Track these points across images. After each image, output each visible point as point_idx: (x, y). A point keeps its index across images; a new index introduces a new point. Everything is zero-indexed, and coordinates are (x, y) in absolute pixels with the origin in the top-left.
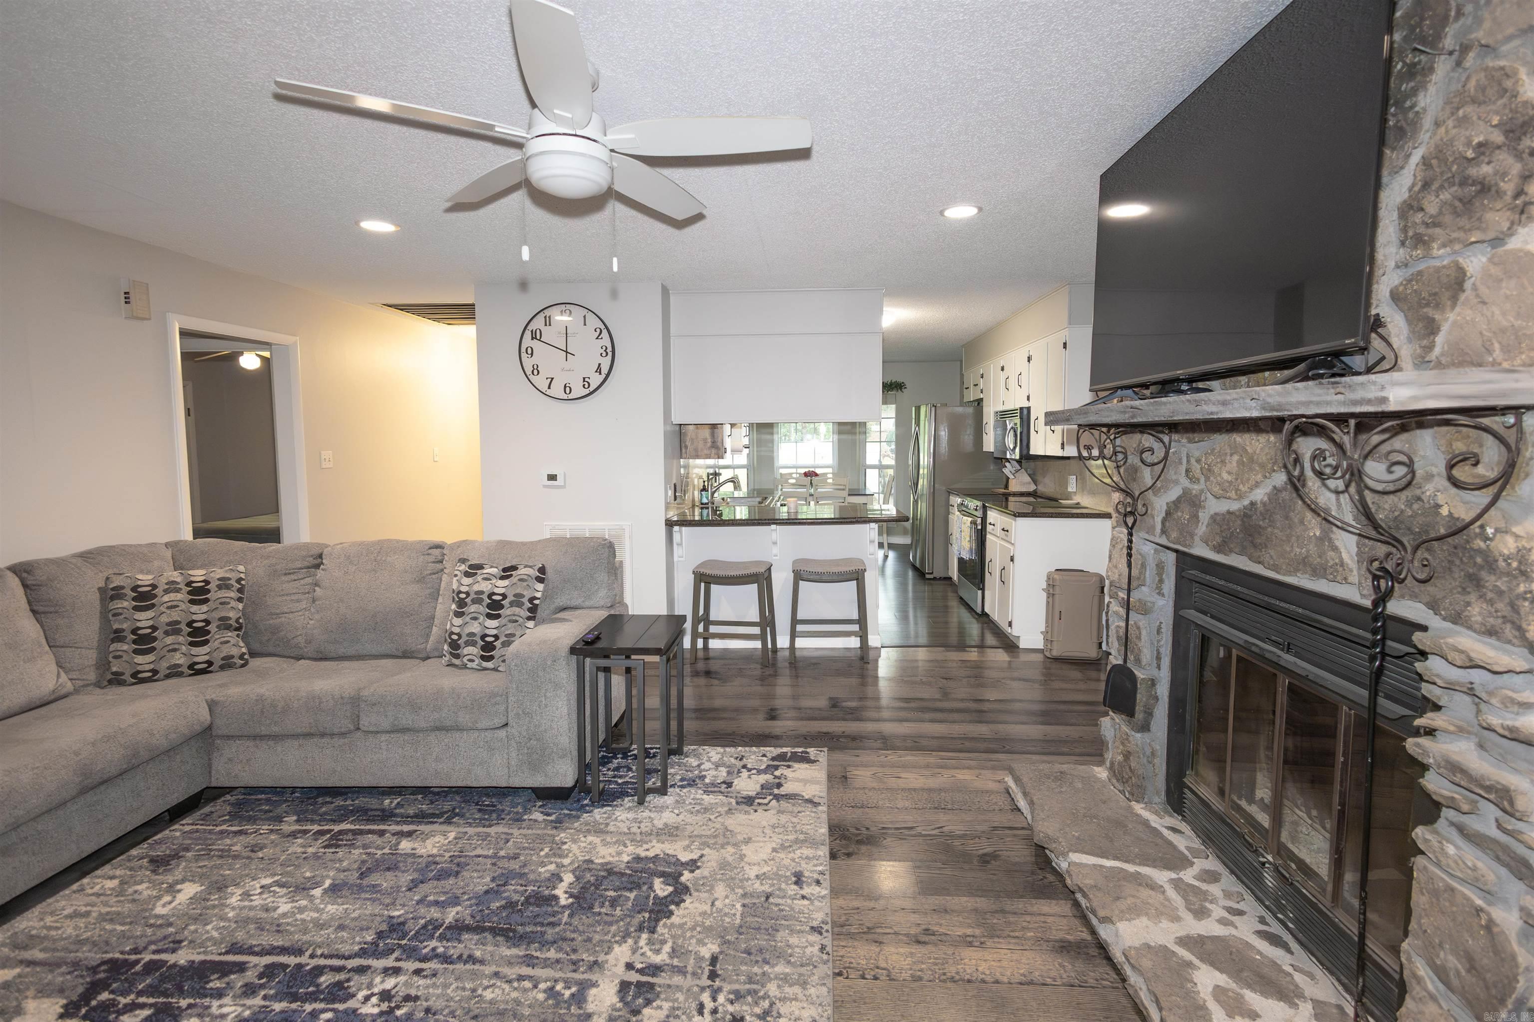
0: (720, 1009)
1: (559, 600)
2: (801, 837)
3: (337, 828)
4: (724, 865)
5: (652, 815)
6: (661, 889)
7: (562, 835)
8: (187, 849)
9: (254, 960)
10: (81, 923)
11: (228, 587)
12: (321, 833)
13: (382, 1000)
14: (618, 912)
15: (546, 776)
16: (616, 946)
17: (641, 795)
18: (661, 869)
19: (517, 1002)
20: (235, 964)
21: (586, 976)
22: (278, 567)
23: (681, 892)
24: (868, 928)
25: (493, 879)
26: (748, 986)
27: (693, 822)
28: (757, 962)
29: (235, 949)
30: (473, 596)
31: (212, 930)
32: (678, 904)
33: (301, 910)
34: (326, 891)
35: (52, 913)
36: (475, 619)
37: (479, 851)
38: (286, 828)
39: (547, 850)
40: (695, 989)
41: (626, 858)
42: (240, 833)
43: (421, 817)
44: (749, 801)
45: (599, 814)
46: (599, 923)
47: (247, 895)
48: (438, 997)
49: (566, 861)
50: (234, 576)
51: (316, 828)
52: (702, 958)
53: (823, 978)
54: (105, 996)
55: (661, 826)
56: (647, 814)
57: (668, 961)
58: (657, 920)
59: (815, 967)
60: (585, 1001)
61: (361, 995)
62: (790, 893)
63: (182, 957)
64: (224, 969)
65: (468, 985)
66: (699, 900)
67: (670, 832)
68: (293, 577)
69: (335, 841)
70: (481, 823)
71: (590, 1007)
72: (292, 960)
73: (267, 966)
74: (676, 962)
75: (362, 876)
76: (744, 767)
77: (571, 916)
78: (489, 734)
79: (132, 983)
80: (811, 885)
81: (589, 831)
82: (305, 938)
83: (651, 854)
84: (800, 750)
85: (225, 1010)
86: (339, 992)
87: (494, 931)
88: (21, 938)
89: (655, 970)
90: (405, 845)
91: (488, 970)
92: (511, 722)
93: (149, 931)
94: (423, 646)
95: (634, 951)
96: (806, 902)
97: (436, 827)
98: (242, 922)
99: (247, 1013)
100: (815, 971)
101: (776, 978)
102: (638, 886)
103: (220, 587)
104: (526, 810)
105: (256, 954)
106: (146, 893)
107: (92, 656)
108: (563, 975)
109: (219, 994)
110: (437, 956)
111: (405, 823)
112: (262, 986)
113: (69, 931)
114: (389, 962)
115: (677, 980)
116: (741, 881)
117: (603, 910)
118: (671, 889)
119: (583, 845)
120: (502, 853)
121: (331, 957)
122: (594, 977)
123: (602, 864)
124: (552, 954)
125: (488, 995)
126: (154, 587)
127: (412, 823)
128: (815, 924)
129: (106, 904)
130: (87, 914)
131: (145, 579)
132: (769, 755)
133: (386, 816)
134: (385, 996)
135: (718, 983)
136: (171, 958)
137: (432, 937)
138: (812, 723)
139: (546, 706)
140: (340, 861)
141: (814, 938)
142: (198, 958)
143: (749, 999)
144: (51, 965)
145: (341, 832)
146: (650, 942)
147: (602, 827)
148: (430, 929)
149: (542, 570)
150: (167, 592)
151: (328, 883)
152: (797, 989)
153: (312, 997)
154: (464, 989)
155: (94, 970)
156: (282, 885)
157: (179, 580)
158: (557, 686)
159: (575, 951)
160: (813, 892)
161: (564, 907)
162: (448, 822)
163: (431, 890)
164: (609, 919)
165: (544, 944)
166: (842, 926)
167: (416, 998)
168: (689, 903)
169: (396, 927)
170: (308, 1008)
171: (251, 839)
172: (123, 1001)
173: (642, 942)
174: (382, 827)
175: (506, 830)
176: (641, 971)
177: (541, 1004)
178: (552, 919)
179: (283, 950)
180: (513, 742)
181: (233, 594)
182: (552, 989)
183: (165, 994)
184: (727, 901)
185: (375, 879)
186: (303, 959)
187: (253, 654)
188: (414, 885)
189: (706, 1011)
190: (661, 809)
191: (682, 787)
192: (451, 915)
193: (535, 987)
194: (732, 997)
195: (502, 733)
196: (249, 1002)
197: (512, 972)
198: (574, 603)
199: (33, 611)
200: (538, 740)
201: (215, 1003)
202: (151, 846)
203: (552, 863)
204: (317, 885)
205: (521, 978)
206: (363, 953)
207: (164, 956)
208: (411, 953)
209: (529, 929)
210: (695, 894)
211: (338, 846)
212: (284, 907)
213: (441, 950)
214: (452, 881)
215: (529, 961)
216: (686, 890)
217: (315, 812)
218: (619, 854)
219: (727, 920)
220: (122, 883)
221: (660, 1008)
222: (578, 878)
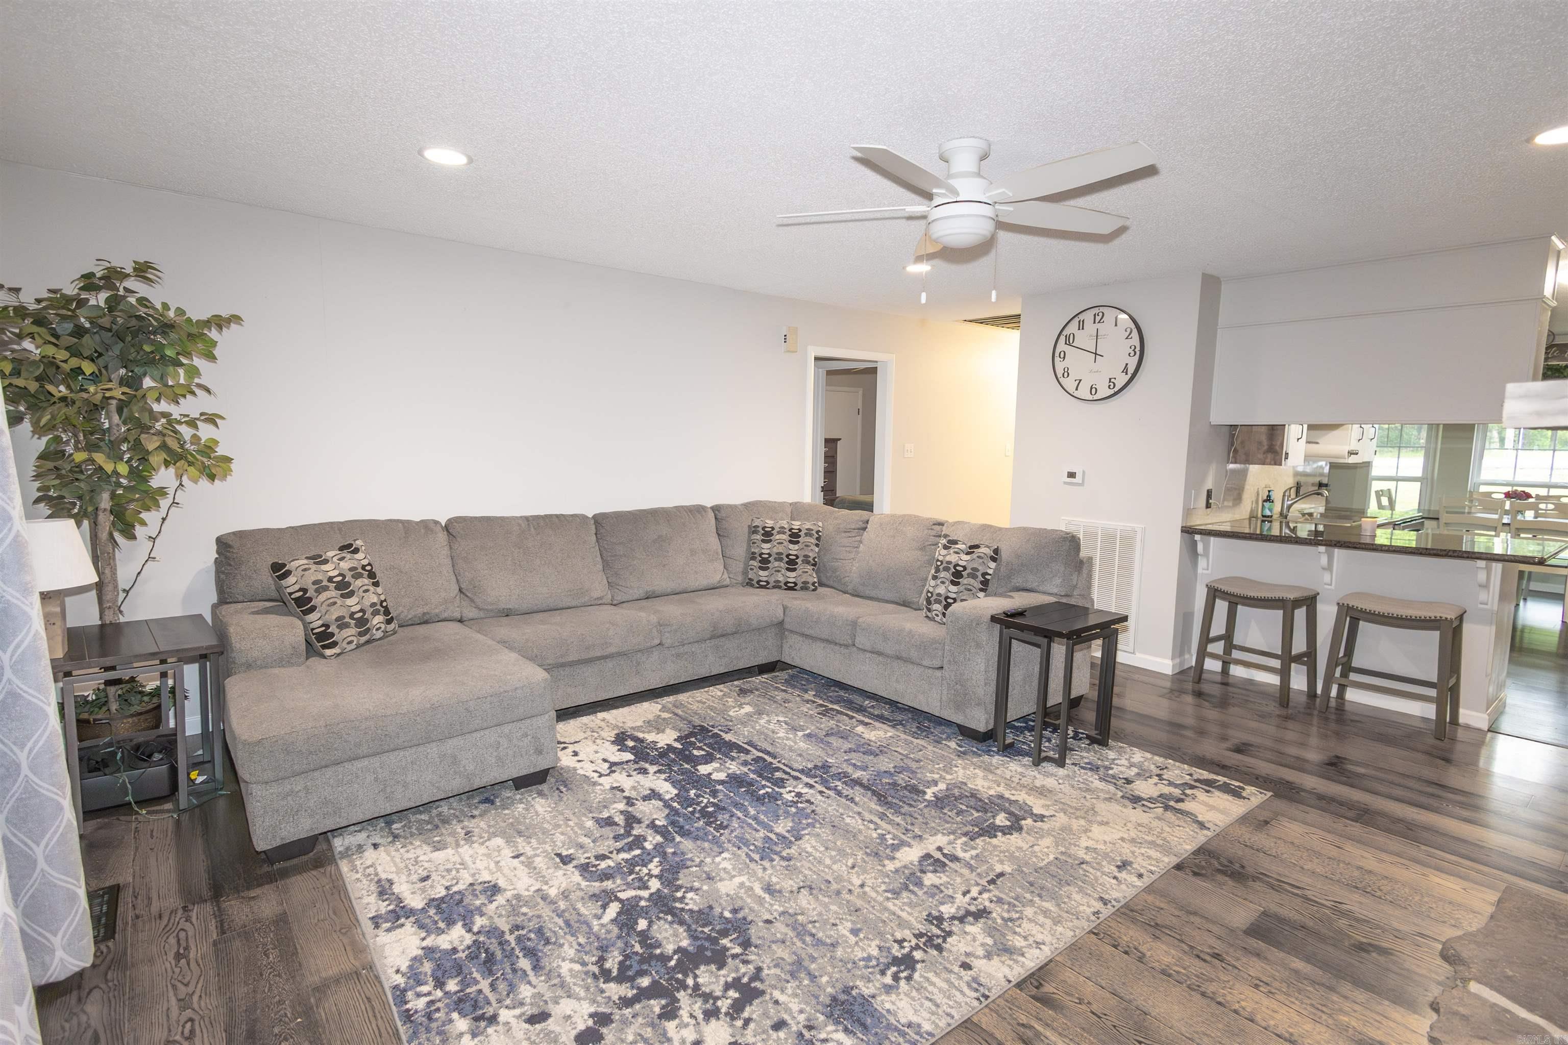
0: (979, 900)
1: (1015, 581)
2: (1160, 842)
3: (831, 706)
4: (1066, 829)
5: (1038, 776)
6: (1001, 820)
7: (960, 762)
8: (757, 690)
9: (755, 751)
10: (700, 705)
11: (811, 535)
12: (821, 705)
13: (796, 796)
14: (958, 819)
15: (966, 717)
16: (940, 835)
17: (1038, 760)
18: (1012, 809)
19: (860, 831)
20: (746, 749)
21: (909, 840)
22: (841, 526)
23: (1015, 827)
24: (1157, 924)
25: (895, 767)
26: (1012, 900)
27: (1068, 793)
28: (1033, 892)
29: (750, 743)
30: (945, 565)
31: (746, 731)
32: (1004, 834)
33: (788, 739)
34: (804, 735)
35: (693, 698)
36: (943, 583)
37: (899, 749)
38: (806, 697)
39: (941, 765)
40: (973, 882)
41: (992, 792)
42: (784, 691)
43: (881, 718)
44: (1136, 800)
45: (996, 759)
46: (940, 818)
47: (769, 722)
48: (822, 808)
49: (948, 777)
50: (815, 528)
51: (821, 702)
52: (993, 870)
53: (1078, 928)
54: (693, 739)
55: (1038, 785)
56: (1036, 773)
57: (967, 859)
58: (981, 835)
59: (1078, 918)
60: (898, 850)
61: (788, 789)
62: (1106, 870)
63: (727, 737)
64: (741, 750)
65: (841, 810)
66: (1024, 840)
67: (1042, 792)
68: (848, 534)
69: (826, 712)
70: (914, 735)
71: (898, 855)
72: (769, 759)
73: (758, 757)
74: (972, 862)
75: (827, 735)
76: (1159, 775)
77: (926, 806)
78: (930, 671)
79: (704, 738)
80: (1131, 874)
81: (980, 767)
82: (781, 752)
83: (1013, 798)
84: (1237, 784)
85: (731, 767)
86: (781, 783)
87: (874, 793)
88: (678, 703)
89: (955, 858)
90: (860, 729)
91: (856, 809)
92: (945, 667)
93: (722, 720)
94: (917, 600)
95: (950, 843)
96: (1114, 881)
97: (885, 727)
98: (760, 733)
99: (738, 772)
100: (1075, 921)
101: (1038, 908)
102: (986, 811)
103: (806, 534)
104: (949, 738)
105: (756, 749)
106: (730, 703)
107: (740, 567)
108: (895, 831)
109: (733, 759)
110: (835, 790)
111: (868, 717)
112: (751, 764)
113: (695, 707)
114: (811, 781)
115: (965, 871)
116: (1070, 843)
117: (950, 813)
118: (1008, 823)
119: (968, 772)
120: (912, 756)
121: (787, 766)
122: (912, 842)
123: (971, 789)
124: (898, 819)
125: (848, 820)
126: (773, 528)
127: (872, 719)
128: (1106, 897)
129: (713, 701)
130: (705, 703)
131: (770, 523)
132: (1195, 777)
133: (861, 710)
134: (799, 795)
135: (991, 887)
136: (724, 735)
137: (840, 780)
138: (1286, 770)
139: (969, 660)
140: (821, 723)
141: (1098, 905)
142: (734, 740)
143: (1006, 907)
144: (682, 719)
145: (832, 709)
146: (965, 844)
147: (992, 768)
148: (843, 776)
149: (996, 551)
150: (779, 533)
151: (808, 731)
152: (1048, 922)
153: (768, 779)
154: (838, 811)
155: (695, 727)
156: (786, 723)
157: (786, 526)
158: (978, 645)
159: (912, 824)
160: (1128, 879)
161: (925, 800)
162: (894, 727)
163: (856, 758)
164: (949, 819)
165: (898, 812)
166: (1132, 911)
167: (812, 803)
168: (1015, 839)
169: (825, 767)
170: (764, 782)
171: (787, 696)
172: (698, 744)
173: (959, 841)
174: (854, 715)
175: (925, 745)
176: (945, 855)
177: (872, 839)
178: (913, 803)
179: (768, 753)
180: (944, 682)
181: (814, 541)
182: (883, 835)
183: (713, 749)
184: (1046, 850)
185: (831, 739)
186: (774, 761)
187: (821, 584)
188: (850, 750)
189: (968, 896)
190: (1048, 775)
191: (1083, 768)
192: (857, 774)
193: (875, 830)
194: (995, 899)
195: (938, 673)
196: (742, 768)
197: (868, 816)
198: (1029, 586)
199: (719, 535)
200: (962, 685)
201: (729, 762)
202: (743, 683)
203: (938, 773)
204: (803, 730)
205: (871, 821)
206: (802, 771)
207: (722, 733)
208: (824, 782)
209: (897, 801)
210: (1024, 834)
211: (824, 715)
212: (781, 734)
213: (839, 788)
214: (871, 757)
215: (883, 816)
216: (1020, 829)
217: (825, 694)
218: (989, 788)
219: (1034, 859)
220: (724, 695)
221: (940, 878)
222: (947, 789)
